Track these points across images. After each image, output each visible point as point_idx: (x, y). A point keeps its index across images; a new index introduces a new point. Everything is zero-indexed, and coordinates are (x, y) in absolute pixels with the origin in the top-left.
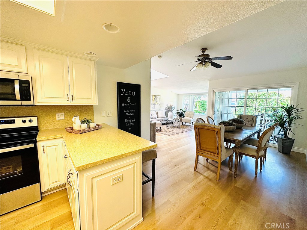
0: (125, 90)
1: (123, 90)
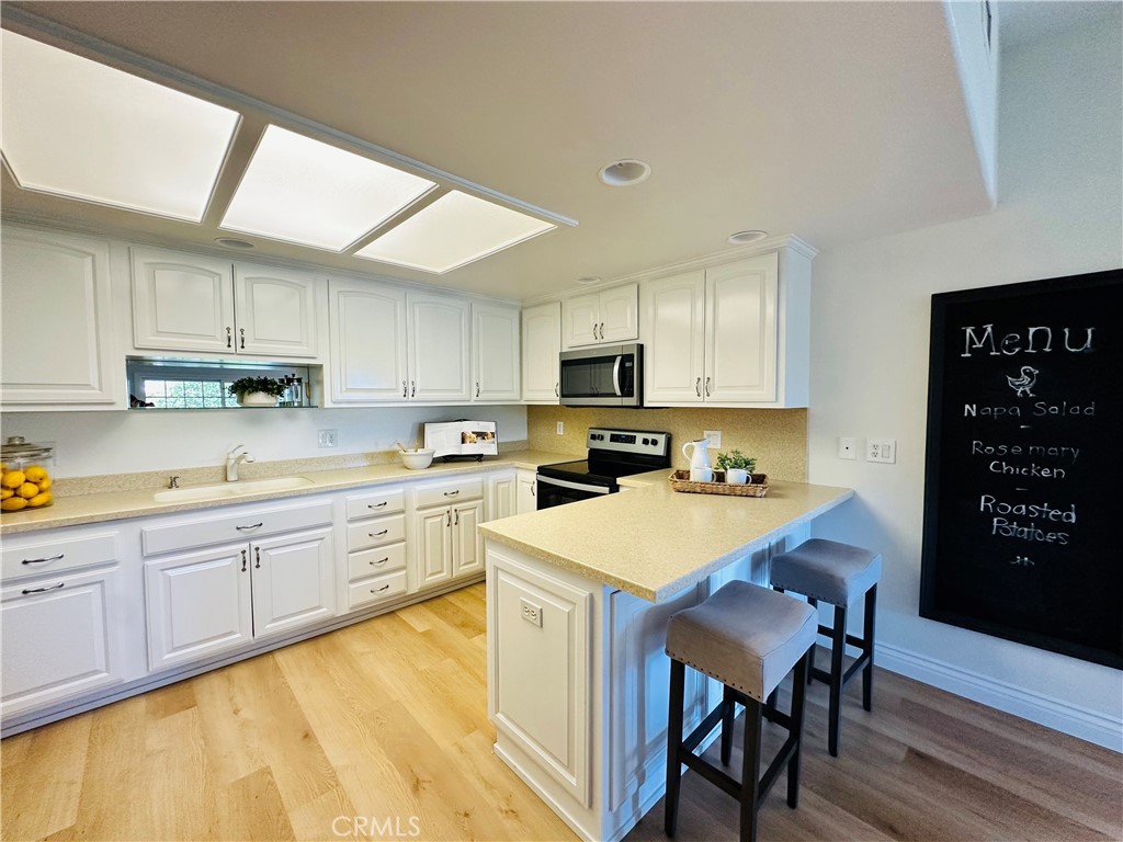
0: (989, 328)
1: (979, 333)
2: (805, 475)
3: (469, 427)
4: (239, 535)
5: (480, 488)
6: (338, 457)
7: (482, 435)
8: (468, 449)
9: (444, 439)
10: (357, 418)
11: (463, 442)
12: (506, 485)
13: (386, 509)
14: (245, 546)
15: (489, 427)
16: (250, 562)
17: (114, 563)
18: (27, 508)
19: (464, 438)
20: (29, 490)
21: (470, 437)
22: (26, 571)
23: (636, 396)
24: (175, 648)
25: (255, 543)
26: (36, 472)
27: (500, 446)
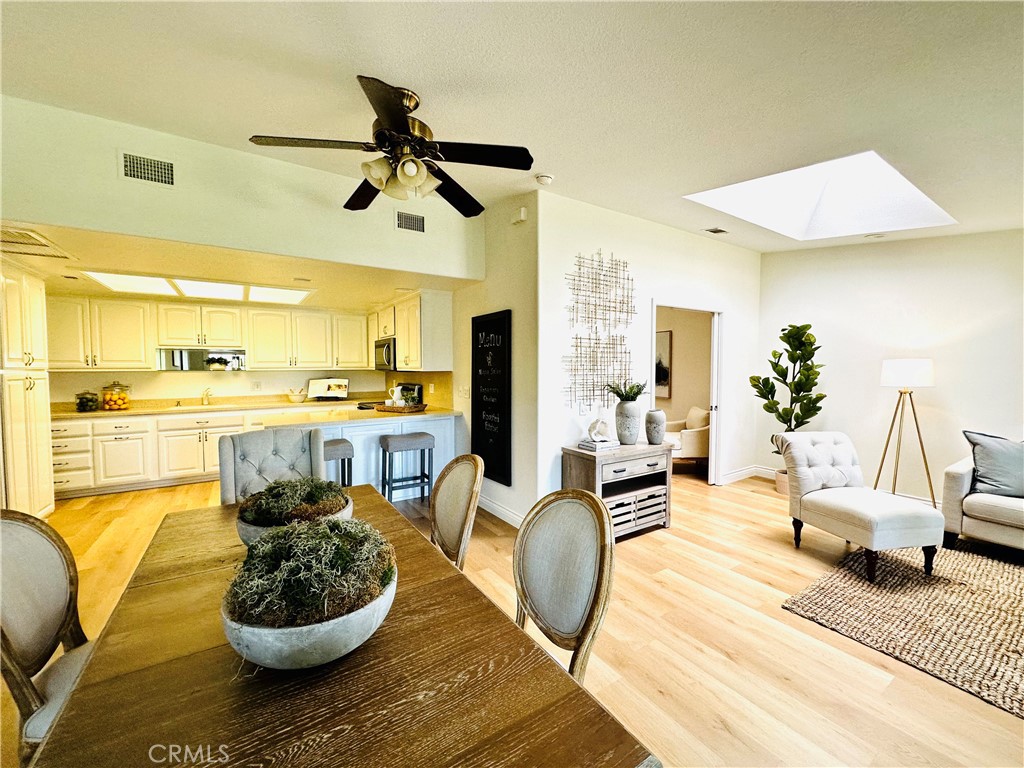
0: (484, 334)
1: (482, 336)
3: (333, 382)
4: (198, 425)
6: (260, 396)
7: (339, 386)
8: (330, 394)
9: (319, 388)
11: (328, 390)
14: (201, 431)
15: (345, 382)
16: (203, 438)
17: (147, 432)
18: (119, 409)
19: (329, 388)
20: (120, 402)
21: (333, 387)
22: (116, 431)
23: (392, 365)
24: (170, 470)
25: (205, 430)
26: (123, 395)
27: (348, 394)
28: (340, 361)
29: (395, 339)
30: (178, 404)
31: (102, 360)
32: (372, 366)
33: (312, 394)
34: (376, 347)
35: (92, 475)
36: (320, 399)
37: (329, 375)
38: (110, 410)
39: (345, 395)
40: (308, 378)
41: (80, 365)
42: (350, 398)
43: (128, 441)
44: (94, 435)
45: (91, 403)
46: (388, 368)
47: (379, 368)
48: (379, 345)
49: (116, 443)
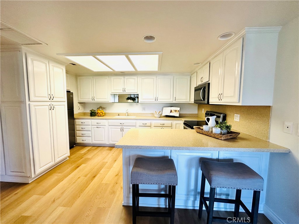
2: (268, 138)
3: (173, 109)
4: (121, 125)
5: (171, 124)
6: (145, 113)
7: (176, 111)
8: (171, 114)
9: (167, 111)
10: (145, 105)
11: (171, 112)
12: (179, 125)
13: (146, 125)
14: (121, 127)
15: (178, 109)
16: (122, 130)
17: (105, 126)
18: (101, 116)
19: (171, 111)
20: (101, 113)
21: (173, 111)
22: (97, 124)
23: (206, 100)
24: (112, 141)
25: (123, 127)
26: (102, 111)
27: (180, 114)
28: (177, 98)
29: (209, 84)
30: (119, 115)
31: (96, 99)
32: (192, 101)
33: (164, 114)
34: (195, 90)
35: (91, 139)
36: (167, 116)
37: (172, 105)
38: (99, 116)
39: (178, 115)
40: (163, 106)
41: (90, 100)
42: (181, 116)
43: (100, 129)
44: (92, 125)
45: (93, 114)
46: (203, 102)
47: (196, 101)
48: (197, 89)
49: (97, 129)
